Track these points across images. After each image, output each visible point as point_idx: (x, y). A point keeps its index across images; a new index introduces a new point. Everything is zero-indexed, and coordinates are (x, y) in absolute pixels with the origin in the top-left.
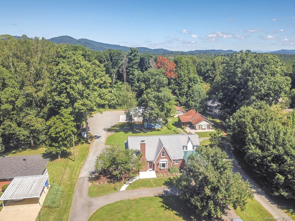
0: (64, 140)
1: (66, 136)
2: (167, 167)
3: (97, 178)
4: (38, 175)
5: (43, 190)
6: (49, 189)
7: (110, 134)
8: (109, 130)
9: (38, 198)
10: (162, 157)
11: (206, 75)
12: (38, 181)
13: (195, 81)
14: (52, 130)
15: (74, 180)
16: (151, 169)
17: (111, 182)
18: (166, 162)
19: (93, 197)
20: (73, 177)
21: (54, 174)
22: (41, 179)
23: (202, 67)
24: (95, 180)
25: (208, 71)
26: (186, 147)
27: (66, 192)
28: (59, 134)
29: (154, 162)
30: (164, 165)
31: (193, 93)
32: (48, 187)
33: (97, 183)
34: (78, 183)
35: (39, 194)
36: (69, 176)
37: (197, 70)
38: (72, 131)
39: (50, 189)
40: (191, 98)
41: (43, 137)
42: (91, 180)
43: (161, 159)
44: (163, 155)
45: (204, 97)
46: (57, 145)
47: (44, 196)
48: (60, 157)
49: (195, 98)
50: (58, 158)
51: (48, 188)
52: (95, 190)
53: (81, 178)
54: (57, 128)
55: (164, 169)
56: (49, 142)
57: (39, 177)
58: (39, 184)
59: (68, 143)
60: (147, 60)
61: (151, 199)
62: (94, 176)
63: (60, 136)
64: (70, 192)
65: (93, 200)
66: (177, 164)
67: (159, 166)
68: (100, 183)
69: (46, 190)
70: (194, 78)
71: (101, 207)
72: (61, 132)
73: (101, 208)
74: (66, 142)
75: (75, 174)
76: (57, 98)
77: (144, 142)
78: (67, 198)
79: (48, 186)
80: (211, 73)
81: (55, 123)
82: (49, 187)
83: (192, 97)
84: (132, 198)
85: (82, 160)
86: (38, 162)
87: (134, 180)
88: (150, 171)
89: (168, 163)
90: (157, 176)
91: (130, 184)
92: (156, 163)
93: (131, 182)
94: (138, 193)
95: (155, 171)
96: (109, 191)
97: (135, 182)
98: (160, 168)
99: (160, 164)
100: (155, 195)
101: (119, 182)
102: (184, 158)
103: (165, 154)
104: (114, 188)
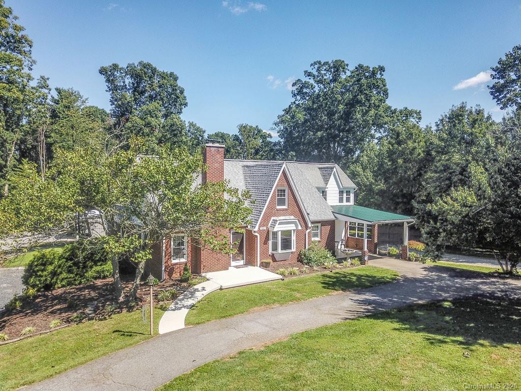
2: (295, 250)
10: (278, 207)
16: (241, 262)
18: (293, 226)
26: (323, 192)
29: (256, 229)
30: (286, 241)
43: (275, 215)
44: (282, 202)
66: (317, 239)
67: (270, 242)
68: (16, 334)
84: (255, 346)
87: (199, 295)
88: (237, 267)
89: (300, 228)
90: (282, 274)
91: (192, 307)
92: (259, 231)
93: (190, 302)
94: (259, 323)
95: (259, 265)
96: (91, 348)
97: (209, 300)
98: (273, 254)
99: (275, 234)
100: (344, 316)
101: (130, 309)
102: (335, 217)
103: (286, 197)
104: (113, 332)
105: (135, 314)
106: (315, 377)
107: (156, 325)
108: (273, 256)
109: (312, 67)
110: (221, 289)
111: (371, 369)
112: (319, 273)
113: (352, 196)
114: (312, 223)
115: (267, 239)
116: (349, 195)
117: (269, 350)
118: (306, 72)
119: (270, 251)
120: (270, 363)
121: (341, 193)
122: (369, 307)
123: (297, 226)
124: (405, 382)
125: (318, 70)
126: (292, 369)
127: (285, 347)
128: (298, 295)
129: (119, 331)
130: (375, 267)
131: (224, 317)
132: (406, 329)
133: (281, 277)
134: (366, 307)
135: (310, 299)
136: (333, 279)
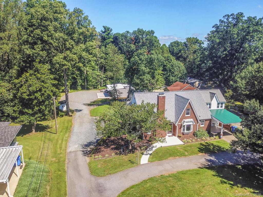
0: (40, 103)
1: (43, 98)
2: (192, 131)
3: (96, 151)
4: (3, 146)
5: (12, 171)
6: (23, 168)
7: (92, 107)
8: (89, 105)
9: (5, 182)
10: (186, 116)
11: (180, 54)
12: (3, 155)
13: (169, 60)
14: (24, 89)
15: (61, 155)
16: (171, 134)
17: (120, 154)
18: (191, 123)
19: (101, 176)
20: (58, 152)
21: (28, 149)
22: (10, 152)
23: (174, 47)
24: (94, 153)
25: (180, 51)
26: (210, 104)
27: (53, 172)
28: (34, 95)
29: (177, 124)
30: (188, 128)
31: (173, 68)
32: (22, 166)
33: (99, 156)
34: (68, 159)
35: (5, 176)
36: (52, 151)
37: (169, 50)
38: (52, 91)
39: (25, 169)
40: (171, 73)
41: (9, 109)
42: (86, 154)
43: (185, 119)
44: (188, 114)
45: (184, 72)
46: (30, 111)
47: (15, 180)
48: (34, 130)
49: (175, 73)
50: (31, 131)
51: (21, 168)
52: (99, 166)
53: (70, 152)
54: (30, 86)
55: (188, 134)
56: (18, 108)
57: (5, 150)
58: (5, 160)
59: (46, 108)
60: (120, 39)
61: (196, 173)
62: (89, 149)
63: (36, 98)
64: (60, 173)
65: (101, 180)
66: (203, 126)
67: (182, 129)
68: (104, 156)
69: (19, 171)
70: (168, 57)
71: (121, 191)
72: (37, 92)
73: (123, 193)
74: (43, 108)
75: (61, 148)
76: (29, 52)
77: (163, 95)
78: (57, 181)
79: (21, 164)
80: (184, 52)
81: (27, 81)
82: (24, 166)
83: (172, 71)
84: (166, 174)
85: (66, 132)
86: (2, 130)
87: (154, 149)
88: (169, 136)
89: (194, 124)
90: (184, 142)
91: (151, 154)
92: (178, 124)
93: (151, 152)
94: (170, 165)
95: (177, 136)
96: (123, 166)
97: (156, 152)
98: (183, 132)
99: (184, 126)
100: (199, 166)
101: (133, 152)
102: (212, 118)
103: (190, 112)
104: (129, 161)
105: (134, 155)
106: (178, 188)
107: (140, 160)
108: (183, 133)
109: (224, 18)
110: (161, 147)
111: (195, 188)
112: (199, 142)
113: (224, 105)
114: (200, 121)
115: (181, 127)
116: (222, 105)
117: (170, 176)
118: (220, 20)
119: (182, 131)
120: (168, 181)
121: (218, 104)
122: (209, 163)
123: (193, 123)
124: (202, 194)
125: (227, 19)
126: (173, 183)
127: (174, 176)
128: (186, 153)
129: (130, 161)
130: (225, 141)
131: (160, 160)
132: (216, 175)
133: (183, 143)
134: (208, 163)
135: (190, 156)
136: (204, 146)
